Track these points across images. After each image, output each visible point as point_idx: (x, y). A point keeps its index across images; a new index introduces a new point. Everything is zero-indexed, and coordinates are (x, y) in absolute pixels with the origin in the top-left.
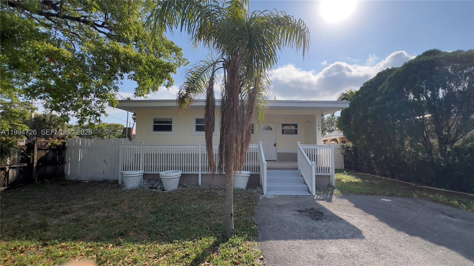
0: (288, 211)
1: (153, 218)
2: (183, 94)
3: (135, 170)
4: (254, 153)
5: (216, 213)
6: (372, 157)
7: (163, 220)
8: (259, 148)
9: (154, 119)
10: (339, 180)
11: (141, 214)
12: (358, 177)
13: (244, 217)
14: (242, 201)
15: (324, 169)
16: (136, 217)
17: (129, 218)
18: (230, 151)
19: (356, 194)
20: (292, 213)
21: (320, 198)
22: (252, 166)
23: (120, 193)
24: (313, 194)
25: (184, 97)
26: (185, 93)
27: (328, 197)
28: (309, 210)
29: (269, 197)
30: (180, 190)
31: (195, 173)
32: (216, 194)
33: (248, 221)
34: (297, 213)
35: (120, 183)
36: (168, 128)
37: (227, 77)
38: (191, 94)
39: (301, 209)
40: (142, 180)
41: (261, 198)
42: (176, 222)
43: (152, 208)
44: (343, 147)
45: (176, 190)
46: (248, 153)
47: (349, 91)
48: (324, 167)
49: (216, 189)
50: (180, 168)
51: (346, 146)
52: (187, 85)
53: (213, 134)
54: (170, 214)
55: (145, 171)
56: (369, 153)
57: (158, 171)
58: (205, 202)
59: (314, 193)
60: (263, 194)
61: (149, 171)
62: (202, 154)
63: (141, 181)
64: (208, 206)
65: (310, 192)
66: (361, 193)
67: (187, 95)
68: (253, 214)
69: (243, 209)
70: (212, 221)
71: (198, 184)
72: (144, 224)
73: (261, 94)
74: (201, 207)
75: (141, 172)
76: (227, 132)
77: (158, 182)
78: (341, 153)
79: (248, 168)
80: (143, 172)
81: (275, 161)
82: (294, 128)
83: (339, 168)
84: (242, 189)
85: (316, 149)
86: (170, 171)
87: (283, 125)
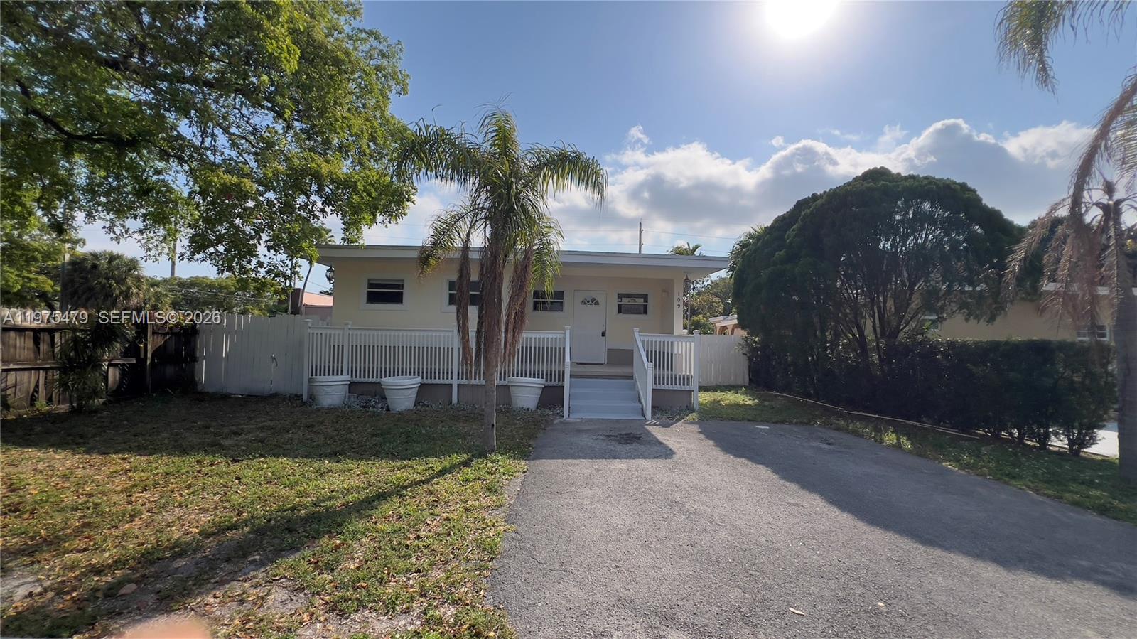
0: (591, 436)
3: (333, 374)
8: (565, 339)
9: (369, 280)
10: (714, 402)
12: (754, 396)
19: (724, 420)
21: (655, 423)
22: (551, 371)
23: (310, 413)
24: (647, 418)
25: (428, 256)
27: (670, 422)
28: (624, 435)
29: (571, 420)
30: (418, 411)
31: (446, 381)
35: (305, 398)
36: (396, 298)
39: (611, 434)
40: (348, 394)
41: (557, 422)
43: (374, 430)
44: (746, 341)
45: (412, 410)
48: (684, 375)
50: (419, 373)
55: (352, 377)
57: (378, 377)
59: (648, 415)
60: (563, 416)
61: (360, 377)
63: (346, 394)
65: (644, 415)
66: (731, 419)
67: (433, 254)
71: (451, 403)
75: (346, 378)
77: (377, 398)
78: (744, 354)
79: (543, 374)
80: (350, 379)
81: (602, 364)
82: (640, 301)
83: (739, 382)
84: (528, 409)
85: (672, 343)
86: (400, 376)
87: (620, 296)
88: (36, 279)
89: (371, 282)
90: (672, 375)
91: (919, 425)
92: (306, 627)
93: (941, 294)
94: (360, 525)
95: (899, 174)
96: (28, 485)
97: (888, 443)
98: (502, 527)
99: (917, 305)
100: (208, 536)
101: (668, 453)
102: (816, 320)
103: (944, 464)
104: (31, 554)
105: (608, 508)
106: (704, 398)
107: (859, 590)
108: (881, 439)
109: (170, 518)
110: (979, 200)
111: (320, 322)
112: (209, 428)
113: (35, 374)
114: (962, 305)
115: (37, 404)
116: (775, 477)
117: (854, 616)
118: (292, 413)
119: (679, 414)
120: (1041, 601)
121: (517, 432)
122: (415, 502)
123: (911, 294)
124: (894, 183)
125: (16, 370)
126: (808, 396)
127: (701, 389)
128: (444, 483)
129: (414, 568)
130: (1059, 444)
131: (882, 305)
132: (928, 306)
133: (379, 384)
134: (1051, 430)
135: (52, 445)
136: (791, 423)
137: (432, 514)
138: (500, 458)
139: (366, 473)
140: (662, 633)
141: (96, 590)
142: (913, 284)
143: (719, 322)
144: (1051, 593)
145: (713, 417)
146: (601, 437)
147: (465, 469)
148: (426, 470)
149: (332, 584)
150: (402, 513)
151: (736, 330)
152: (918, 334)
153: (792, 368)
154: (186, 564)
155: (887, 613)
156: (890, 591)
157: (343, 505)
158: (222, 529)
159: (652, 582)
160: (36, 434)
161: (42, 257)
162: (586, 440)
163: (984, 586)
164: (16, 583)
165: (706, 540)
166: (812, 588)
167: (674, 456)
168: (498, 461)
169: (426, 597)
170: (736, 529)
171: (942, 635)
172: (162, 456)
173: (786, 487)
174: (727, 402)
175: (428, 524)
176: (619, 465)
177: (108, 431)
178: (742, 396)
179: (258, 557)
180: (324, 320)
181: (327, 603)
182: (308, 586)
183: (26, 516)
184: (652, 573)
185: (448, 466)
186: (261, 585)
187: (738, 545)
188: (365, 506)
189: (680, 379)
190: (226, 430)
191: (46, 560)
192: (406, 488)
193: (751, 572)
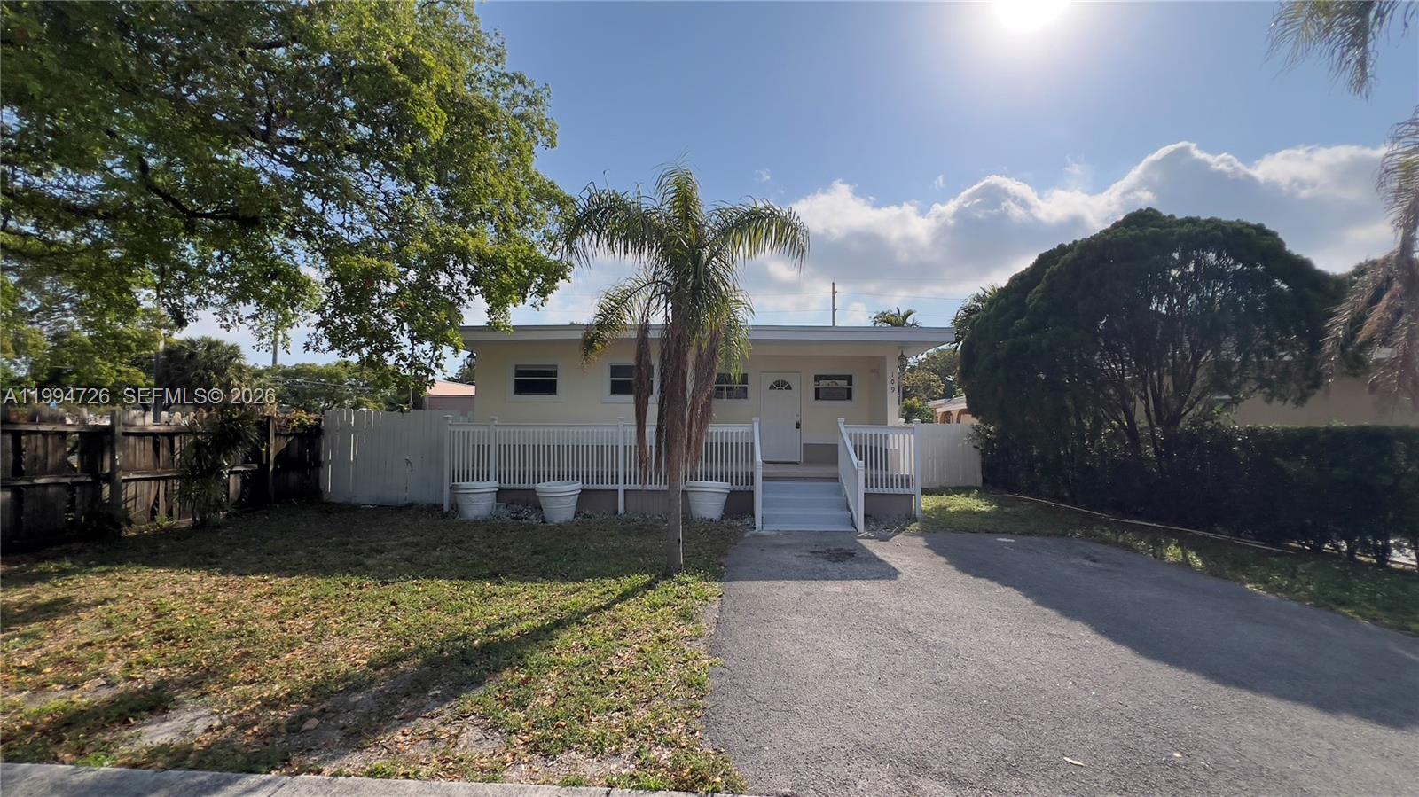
0: (793, 552)
3: (478, 480)
4: (742, 444)
8: (753, 432)
9: (516, 366)
13: (706, 558)
14: (707, 538)
19: (955, 530)
20: (797, 553)
21: (870, 535)
22: (737, 472)
24: (858, 530)
27: (888, 535)
28: (833, 551)
29: (765, 533)
30: (578, 523)
31: (610, 486)
33: (711, 562)
35: (446, 508)
36: (549, 387)
39: (817, 550)
40: (496, 504)
41: (748, 535)
43: (533, 546)
44: (977, 431)
45: (571, 523)
50: (578, 476)
55: (500, 482)
57: (529, 483)
58: (634, 538)
59: (860, 525)
60: (755, 528)
61: (509, 483)
62: (625, 447)
63: (493, 503)
65: (854, 526)
66: (966, 530)
68: (723, 555)
69: (707, 549)
71: (617, 513)
75: (493, 484)
77: (530, 507)
78: (975, 447)
79: (727, 477)
80: (497, 485)
81: (796, 463)
82: (843, 384)
83: (970, 483)
84: (711, 520)
85: (886, 435)
86: (556, 481)
87: (818, 378)
88: (127, 372)
89: (519, 369)
90: (887, 476)
91: (1212, 535)
92: (510, 768)
93: (1234, 370)
94: (543, 656)
95: (1172, 216)
96: (174, 610)
97: (1172, 559)
98: (706, 661)
99: (1203, 383)
100: (378, 668)
101: (891, 573)
102: (1069, 403)
103: (1248, 586)
104: (198, 686)
105: (828, 639)
106: (927, 503)
107: (1149, 738)
108: (1162, 555)
109: (332, 649)
110: (1281, 244)
111: (461, 418)
112: (347, 544)
113: (155, 484)
114: (1264, 383)
115: (158, 518)
116: (1029, 602)
117: (1145, 769)
118: (435, 526)
119: (898, 524)
120: (1383, 755)
121: (702, 547)
122: (602, 630)
123: (1196, 369)
124: (1168, 229)
125: (136, 480)
126: (1063, 500)
127: (926, 491)
128: (629, 609)
129: (616, 706)
130: (1404, 560)
131: (1157, 383)
132: (1218, 384)
133: (533, 491)
134: (1392, 541)
135: (185, 566)
136: (1041, 535)
137: (621, 645)
138: (688, 579)
139: (535, 597)
140: (914, 783)
141: (276, 725)
142: (1197, 357)
143: (941, 407)
144: (1396, 746)
145: (942, 528)
146: (807, 554)
147: (651, 592)
148: (604, 594)
149: (528, 722)
150: (587, 643)
151: (962, 416)
152: (1205, 420)
153: (1039, 464)
154: (362, 699)
155: (1186, 765)
156: (1187, 740)
157: (518, 634)
158: (393, 660)
159: (894, 726)
160: (164, 553)
161: (137, 346)
162: (788, 557)
163: (1308, 737)
164: (191, 716)
165: (952, 676)
166: (1090, 735)
167: (899, 576)
168: (688, 583)
169: (635, 738)
170: (989, 665)
171: (1258, 792)
172: (304, 577)
173: (1045, 615)
174: (957, 508)
175: (619, 657)
176: (833, 587)
177: (239, 549)
178: (976, 501)
179: (438, 692)
180: (466, 415)
181: (526, 743)
182: (502, 724)
183: (181, 644)
184: (892, 715)
185: (629, 588)
186: (450, 722)
187: (992, 684)
188: (542, 635)
189: (897, 480)
190: (365, 548)
191: (215, 692)
192: (585, 614)
193: (1013, 716)
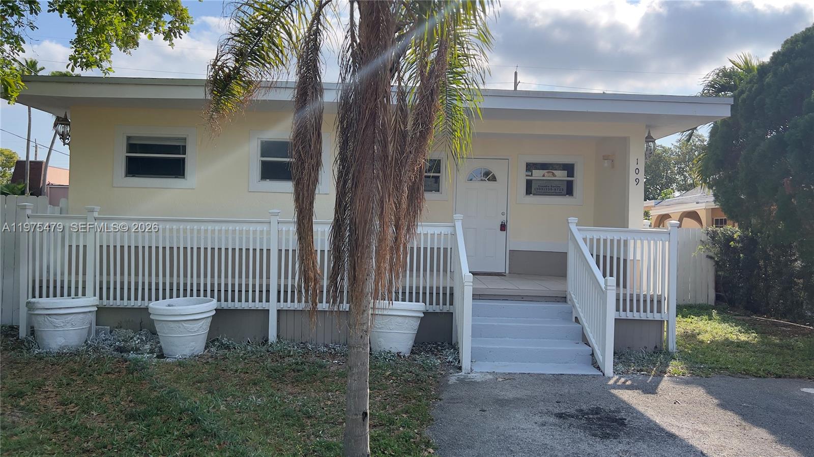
0: (528, 416)
1: (138, 429)
2: (227, 67)
3: (69, 295)
4: (439, 249)
5: (322, 416)
6: (798, 269)
7: (169, 436)
8: (454, 235)
9: (129, 138)
10: (690, 337)
11: (100, 420)
12: (749, 327)
13: (401, 429)
14: (397, 386)
15: (645, 301)
16: (87, 427)
17: (67, 430)
18: (363, 238)
19: (733, 374)
20: (537, 418)
21: (624, 383)
22: (431, 288)
23: (27, 364)
24: (605, 373)
25: (229, 78)
26: (231, 64)
27: (648, 382)
28: (587, 414)
29: (477, 377)
30: (212, 357)
31: (258, 305)
32: (321, 367)
33: (411, 437)
34: (552, 420)
35: (23, 333)
36: (176, 169)
37: (357, 29)
38: (252, 70)
39: (563, 411)
40: (94, 327)
41: (453, 379)
42: (206, 439)
43: (132, 404)
44: (713, 238)
45: (201, 357)
46: (412, 248)
47: (742, 64)
48: (645, 296)
49: (321, 355)
50: (212, 291)
51: (724, 235)
52: (239, 41)
53: (317, 191)
54: (185, 418)
55: (101, 298)
56: (791, 256)
57: (143, 299)
58: (289, 389)
59: (609, 369)
60: (460, 368)
61: (115, 299)
62: (280, 251)
63: (90, 328)
64: (298, 401)
65: (598, 368)
66: (747, 373)
67: (238, 73)
68: (425, 420)
69: (401, 406)
70: (308, 438)
71: (267, 340)
72: (113, 444)
73: (459, 74)
74: (276, 402)
75: (90, 301)
76: (355, 185)
77: (142, 333)
79: (418, 294)
80: (97, 303)
81: (502, 275)
82: (561, 175)
83: (701, 300)
84: (399, 354)
85: (626, 242)
86: (181, 298)
87: (531, 167)
89: (132, 142)
90: (625, 295)
